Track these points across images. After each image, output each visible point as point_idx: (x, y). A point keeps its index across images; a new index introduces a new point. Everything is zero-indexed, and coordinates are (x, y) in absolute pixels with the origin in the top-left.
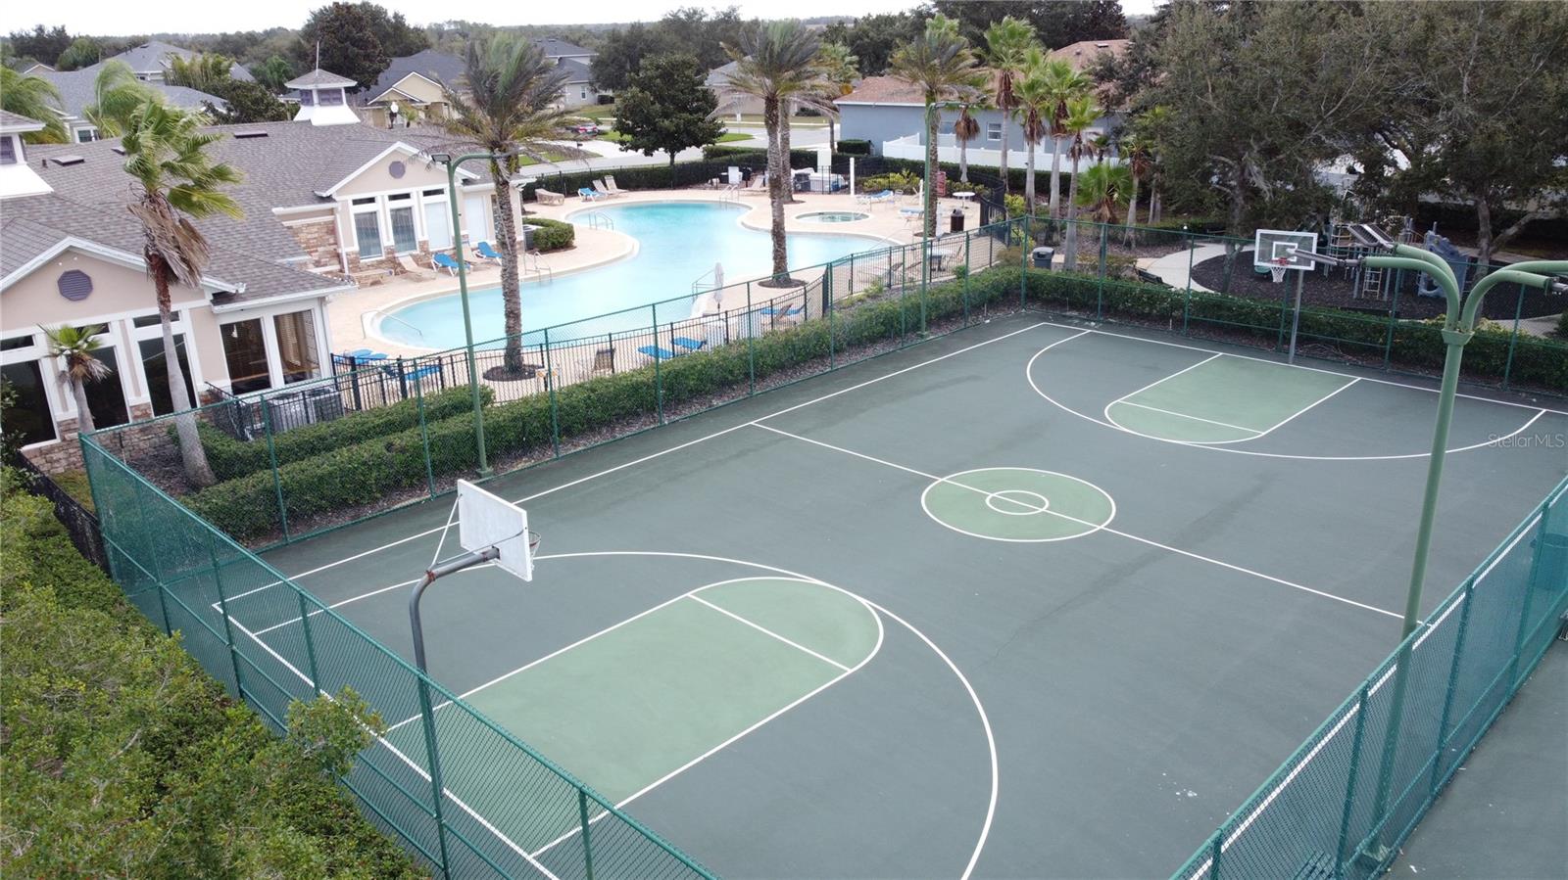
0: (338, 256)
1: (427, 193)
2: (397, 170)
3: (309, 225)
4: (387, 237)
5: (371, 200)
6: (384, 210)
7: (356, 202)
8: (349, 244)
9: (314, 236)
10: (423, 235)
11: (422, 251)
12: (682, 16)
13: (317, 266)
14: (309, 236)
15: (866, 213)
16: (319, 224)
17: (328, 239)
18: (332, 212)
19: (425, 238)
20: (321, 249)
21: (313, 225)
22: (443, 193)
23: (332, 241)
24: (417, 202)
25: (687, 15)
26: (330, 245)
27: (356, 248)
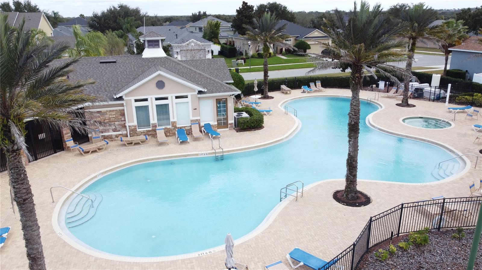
0: (125, 127)
1: (177, 97)
2: (160, 85)
3: (110, 111)
4: (154, 119)
5: (146, 100)
6: (152, 105)
7: (136, 101)
8: (132, 121)
9: (113, 116)
10: (174, 118)
11: (172, 126)
12: (398, 7)
13: (114, 131)
14: (110, 116)
15: (449, 122)
16: (116, 110)
17: (121, 119)
18: (122, 105)
19: (175, 120)
20: (116, 123)
21: (113, 111)
22: (187, 97)
23: (123, 119)
24: (171, 102)
25: (400, 6)
26: (122, 121)
27: (135, 123)
